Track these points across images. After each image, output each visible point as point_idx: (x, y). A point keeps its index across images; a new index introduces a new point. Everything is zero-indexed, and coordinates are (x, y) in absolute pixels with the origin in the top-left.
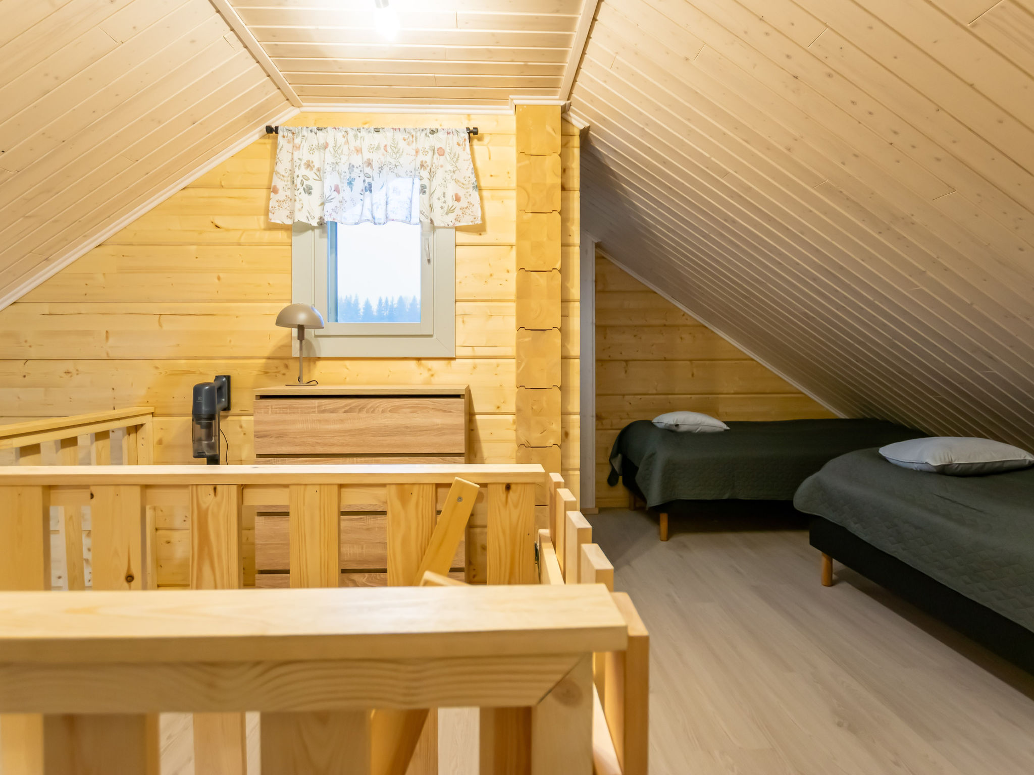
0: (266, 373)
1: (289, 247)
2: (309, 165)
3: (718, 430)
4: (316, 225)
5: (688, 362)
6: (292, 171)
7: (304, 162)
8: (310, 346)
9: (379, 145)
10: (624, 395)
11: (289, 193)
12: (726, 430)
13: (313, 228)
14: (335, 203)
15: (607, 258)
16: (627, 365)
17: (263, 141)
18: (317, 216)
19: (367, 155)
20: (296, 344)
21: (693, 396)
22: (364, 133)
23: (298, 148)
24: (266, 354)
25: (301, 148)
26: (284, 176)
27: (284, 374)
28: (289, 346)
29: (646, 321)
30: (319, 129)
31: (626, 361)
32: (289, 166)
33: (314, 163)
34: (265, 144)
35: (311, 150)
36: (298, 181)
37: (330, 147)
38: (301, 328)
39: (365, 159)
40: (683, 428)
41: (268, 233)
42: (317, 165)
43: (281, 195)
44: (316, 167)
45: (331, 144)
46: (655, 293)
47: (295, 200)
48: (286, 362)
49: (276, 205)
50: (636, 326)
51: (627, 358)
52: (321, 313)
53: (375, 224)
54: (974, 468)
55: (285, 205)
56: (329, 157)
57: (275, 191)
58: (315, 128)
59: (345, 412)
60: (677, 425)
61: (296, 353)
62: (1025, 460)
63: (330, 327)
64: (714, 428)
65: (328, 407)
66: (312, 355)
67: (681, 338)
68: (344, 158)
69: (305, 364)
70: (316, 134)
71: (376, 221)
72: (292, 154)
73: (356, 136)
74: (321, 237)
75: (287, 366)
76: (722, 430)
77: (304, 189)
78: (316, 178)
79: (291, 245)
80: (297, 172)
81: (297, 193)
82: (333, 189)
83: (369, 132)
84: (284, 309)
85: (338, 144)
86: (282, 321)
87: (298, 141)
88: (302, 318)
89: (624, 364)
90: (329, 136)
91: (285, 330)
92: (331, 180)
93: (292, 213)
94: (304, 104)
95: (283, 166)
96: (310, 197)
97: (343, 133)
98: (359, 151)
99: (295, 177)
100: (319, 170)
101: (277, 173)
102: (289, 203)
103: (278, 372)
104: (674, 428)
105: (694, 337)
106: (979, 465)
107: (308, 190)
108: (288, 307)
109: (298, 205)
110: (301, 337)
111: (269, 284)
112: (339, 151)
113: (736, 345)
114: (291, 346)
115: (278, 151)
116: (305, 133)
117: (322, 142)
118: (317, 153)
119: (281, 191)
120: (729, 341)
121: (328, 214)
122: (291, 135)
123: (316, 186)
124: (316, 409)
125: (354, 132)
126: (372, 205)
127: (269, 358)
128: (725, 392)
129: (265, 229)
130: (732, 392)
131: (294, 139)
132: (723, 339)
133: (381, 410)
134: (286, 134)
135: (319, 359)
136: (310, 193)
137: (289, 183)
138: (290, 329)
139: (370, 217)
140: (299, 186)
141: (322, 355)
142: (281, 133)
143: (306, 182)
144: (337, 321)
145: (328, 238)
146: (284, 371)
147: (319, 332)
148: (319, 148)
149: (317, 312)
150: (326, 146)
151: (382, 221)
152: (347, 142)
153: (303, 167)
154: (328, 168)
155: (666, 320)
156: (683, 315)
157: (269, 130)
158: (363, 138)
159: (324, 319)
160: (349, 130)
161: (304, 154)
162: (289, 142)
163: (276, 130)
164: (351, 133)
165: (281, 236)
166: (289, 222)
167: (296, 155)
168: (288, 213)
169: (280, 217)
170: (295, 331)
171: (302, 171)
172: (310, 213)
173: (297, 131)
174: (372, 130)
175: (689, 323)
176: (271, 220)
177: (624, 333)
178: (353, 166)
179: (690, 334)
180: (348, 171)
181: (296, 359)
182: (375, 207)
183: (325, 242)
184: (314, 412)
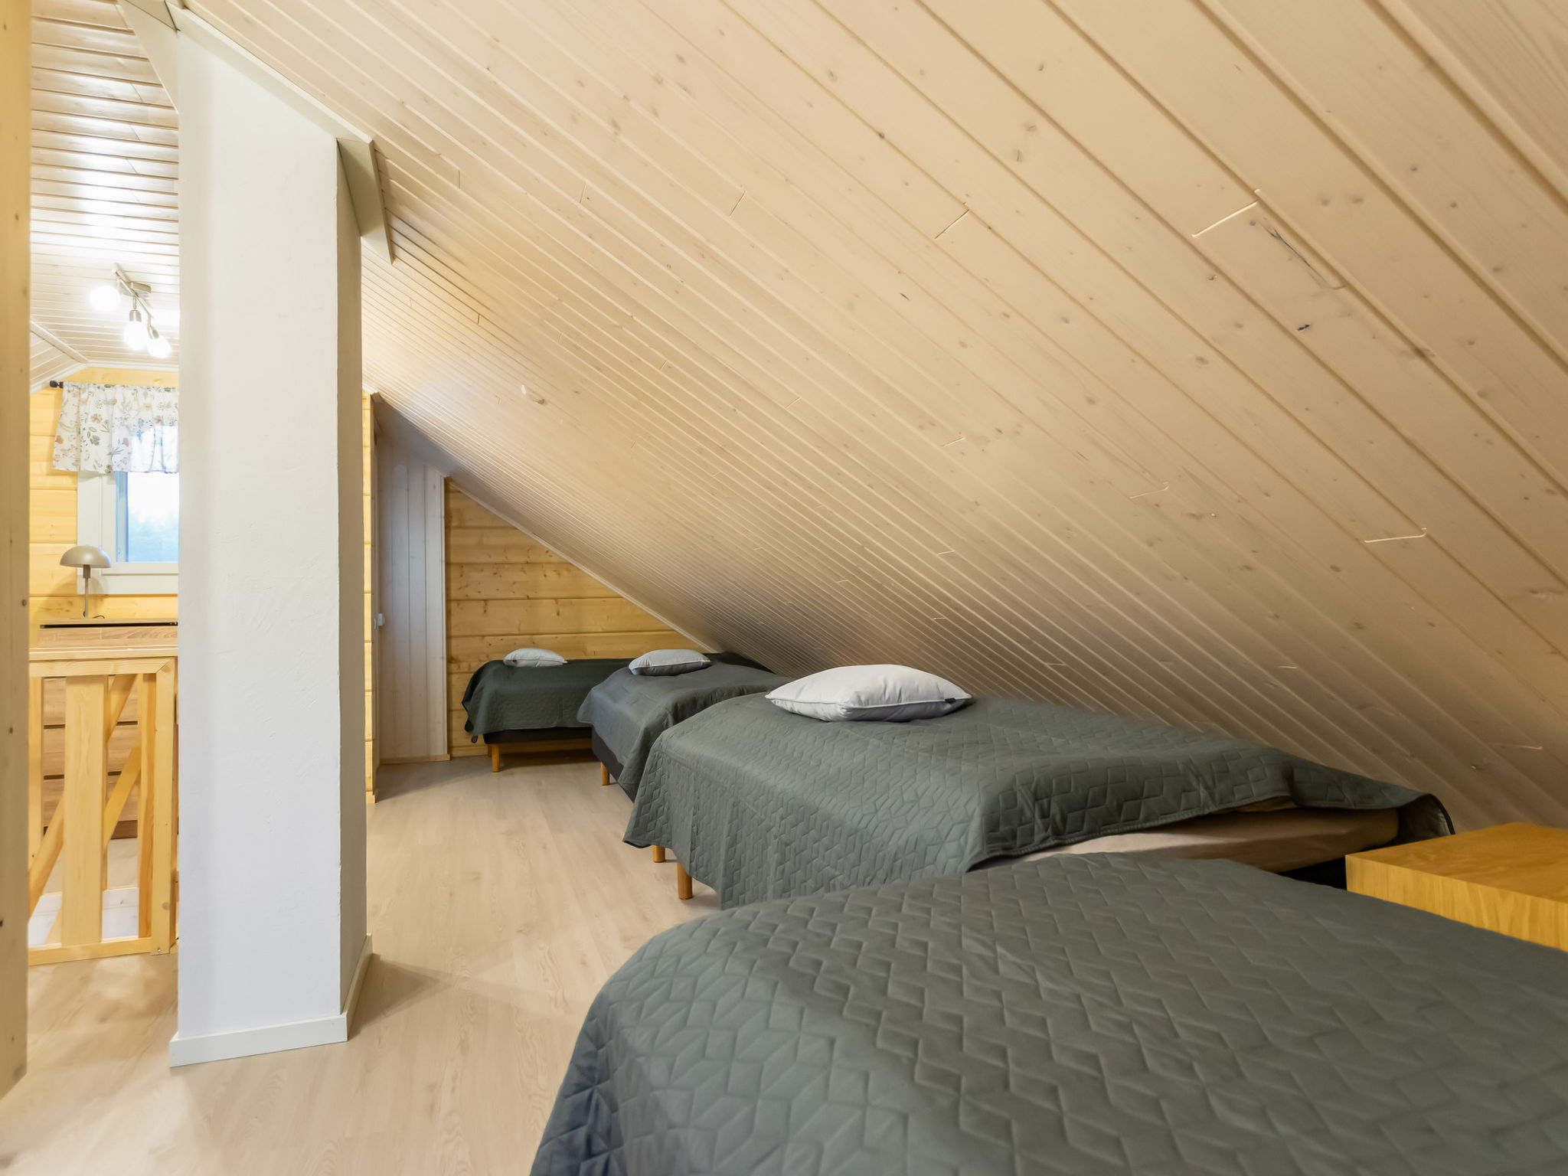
0: (48, 610)
1: (75, 491)
2: (96, 418)
3: (557, 664)
4: (104, 473)
5: (553, 601)
6: (78, 424)
7: (90, 416)
8: (97, 584)
9: (169, 403)
10: (483, 636)
11: (74, 442)
12: (564, 664)
13: (100, 475)
14: (123, 454)
15: (463, 492)
16: (486, 604)
17: (45, 391)
18: (106, 463)
19: (157, 413)
20: (81, 582)
21: (558, 636)
22: (153, 392)
23: (85, 402)
24: (48, 591)
25: (88, 403)
26: (69, 427)
27: (67, 611)
28: (74, 584)
29: (506, 557)
30: (107, 386)
31: (486, 601)
32: (74, 418)
33: (103, 417)
34: (48, 394)
35: (99, 405)
36: (84, 434)
37: (119, 403)
38: (87, 568)
39: (155, 417)
40: (521, 664)
41: (50, 478)
42: (104, 417)
43: (66, 445)
44: (104, 420)
45: (120, 400)
46: (517, 529)
47: (81, 451)
48: (70, 599)
49: (61, 453)
50: (496, 564)
51: (485, 597)
52: (108, 553)
53: (166, 473)
54: (666, 669)
55: (71, 454)
56: (117, 412)
57: (59, 440)
58: (102, 386)
59: (129, 637)
60: (515, 661)
61: (81, 589)
62: (700, 662)
63: (117, 566)
64: (552, 663)
65: (113, 634)
66: (99, 592)
67: (545, 576)
68: (133, 413)
69: (91, 602)
70: (104, 390)
71: (167, 471)
72: (78, 407)
73: (145, 394)
74: (108, 483)
75: (71, 603)
76: (561, 664)
77: (91, 440)
78: (104, 429)
79: (76, 490)
80: (83, 425)
81: (83, 444)
82: (121, 442)
83: (160, 391)
84: (69, 551)
85: (127, 401)
86: (65, 561)
87: (84, 396)
88: (87, 558)
89: (483, 603)
90: (118, 393)
91: (70, 570)
92: (119, 434)
93: (78, 461)
94: (89, 361)
95: (69, 419)
96: (98, 447)
97: (133, 391)
98: (148, 407)
99: (82, 429)
100: (107, 422)
101: (62, 424)
102: (74, 452)
103: (62, 609)
104: (513, 663)
105: (559, 574)
106: (668, 667)
107: (95, 441)
108: (74, 548)
109: (84, 456)
110: (87, 574)
111: (52, 526)
112: (128, 408)
113: (605, 584)
114: (75, 584)
115: (63, 404)
116: (92, 389)
117: (110, 397)
118: (104, 407)
119: (66, 441)
120: (597, 578)
121: (116, 464)
122: (76, 390)
123: (104, 438)
124: (101, 636)
125: (144, 391)
126: (162, 456)
127: (51, 596)
128: (593, 631)
129: (48, 475)
130: (600, 630)
131: (80, 394)
132: (590, 577)
133: (163, 635)
134: (71, 389)
135: (107, 596)
136: (97, 444)
137: (75, 434)
138: (75, 568)
139: (160, 468)
140: (85, 437)
141: (110, 593)
142: (65, 388)
143: (92, 434)
144: (127, 560)
145: (117, 484)
146: (68, 608)
147: (106, 571)
148: (107, 403)
149: (104, 553)
150: (114, 402)
151: (174, 471)
152: (136, 399)
153: (89, 419)
154: (116, 422)
155: (529, 557)
156: (547, 552)
157: (53, 384)
158: (153, 396)
159: (111, 559)
160: (138, 388)
161: (91, 409)
162: (75, 396)
163: (61, 385)
164: (141, 391)
165: (66, 481)
166: (74, 469)
167: (82, 409)
168: (73, 461)
169: (66, 464)
170: (80, 571)
171: (90, 423)
172: (96, 462)
173: (83, 387)
174: (163, 390)
175: (553, 560)
176: (54, 467)
177: (482, 570)
178: (143, 421)
179: (555, 571)
180: (137, 424)
181: (82, 596)
182: (165, 458)
183: (112, 489)
184: (99, 638)
